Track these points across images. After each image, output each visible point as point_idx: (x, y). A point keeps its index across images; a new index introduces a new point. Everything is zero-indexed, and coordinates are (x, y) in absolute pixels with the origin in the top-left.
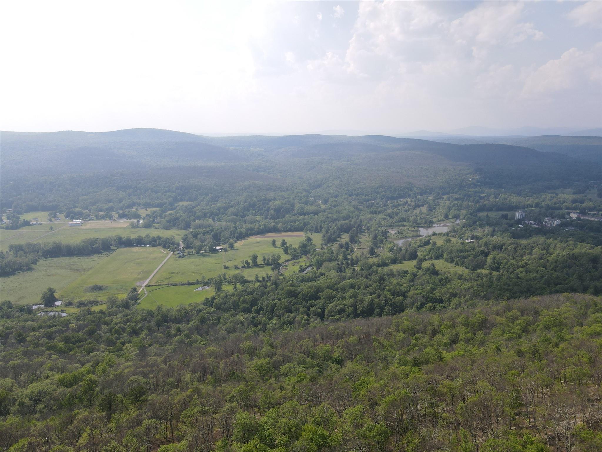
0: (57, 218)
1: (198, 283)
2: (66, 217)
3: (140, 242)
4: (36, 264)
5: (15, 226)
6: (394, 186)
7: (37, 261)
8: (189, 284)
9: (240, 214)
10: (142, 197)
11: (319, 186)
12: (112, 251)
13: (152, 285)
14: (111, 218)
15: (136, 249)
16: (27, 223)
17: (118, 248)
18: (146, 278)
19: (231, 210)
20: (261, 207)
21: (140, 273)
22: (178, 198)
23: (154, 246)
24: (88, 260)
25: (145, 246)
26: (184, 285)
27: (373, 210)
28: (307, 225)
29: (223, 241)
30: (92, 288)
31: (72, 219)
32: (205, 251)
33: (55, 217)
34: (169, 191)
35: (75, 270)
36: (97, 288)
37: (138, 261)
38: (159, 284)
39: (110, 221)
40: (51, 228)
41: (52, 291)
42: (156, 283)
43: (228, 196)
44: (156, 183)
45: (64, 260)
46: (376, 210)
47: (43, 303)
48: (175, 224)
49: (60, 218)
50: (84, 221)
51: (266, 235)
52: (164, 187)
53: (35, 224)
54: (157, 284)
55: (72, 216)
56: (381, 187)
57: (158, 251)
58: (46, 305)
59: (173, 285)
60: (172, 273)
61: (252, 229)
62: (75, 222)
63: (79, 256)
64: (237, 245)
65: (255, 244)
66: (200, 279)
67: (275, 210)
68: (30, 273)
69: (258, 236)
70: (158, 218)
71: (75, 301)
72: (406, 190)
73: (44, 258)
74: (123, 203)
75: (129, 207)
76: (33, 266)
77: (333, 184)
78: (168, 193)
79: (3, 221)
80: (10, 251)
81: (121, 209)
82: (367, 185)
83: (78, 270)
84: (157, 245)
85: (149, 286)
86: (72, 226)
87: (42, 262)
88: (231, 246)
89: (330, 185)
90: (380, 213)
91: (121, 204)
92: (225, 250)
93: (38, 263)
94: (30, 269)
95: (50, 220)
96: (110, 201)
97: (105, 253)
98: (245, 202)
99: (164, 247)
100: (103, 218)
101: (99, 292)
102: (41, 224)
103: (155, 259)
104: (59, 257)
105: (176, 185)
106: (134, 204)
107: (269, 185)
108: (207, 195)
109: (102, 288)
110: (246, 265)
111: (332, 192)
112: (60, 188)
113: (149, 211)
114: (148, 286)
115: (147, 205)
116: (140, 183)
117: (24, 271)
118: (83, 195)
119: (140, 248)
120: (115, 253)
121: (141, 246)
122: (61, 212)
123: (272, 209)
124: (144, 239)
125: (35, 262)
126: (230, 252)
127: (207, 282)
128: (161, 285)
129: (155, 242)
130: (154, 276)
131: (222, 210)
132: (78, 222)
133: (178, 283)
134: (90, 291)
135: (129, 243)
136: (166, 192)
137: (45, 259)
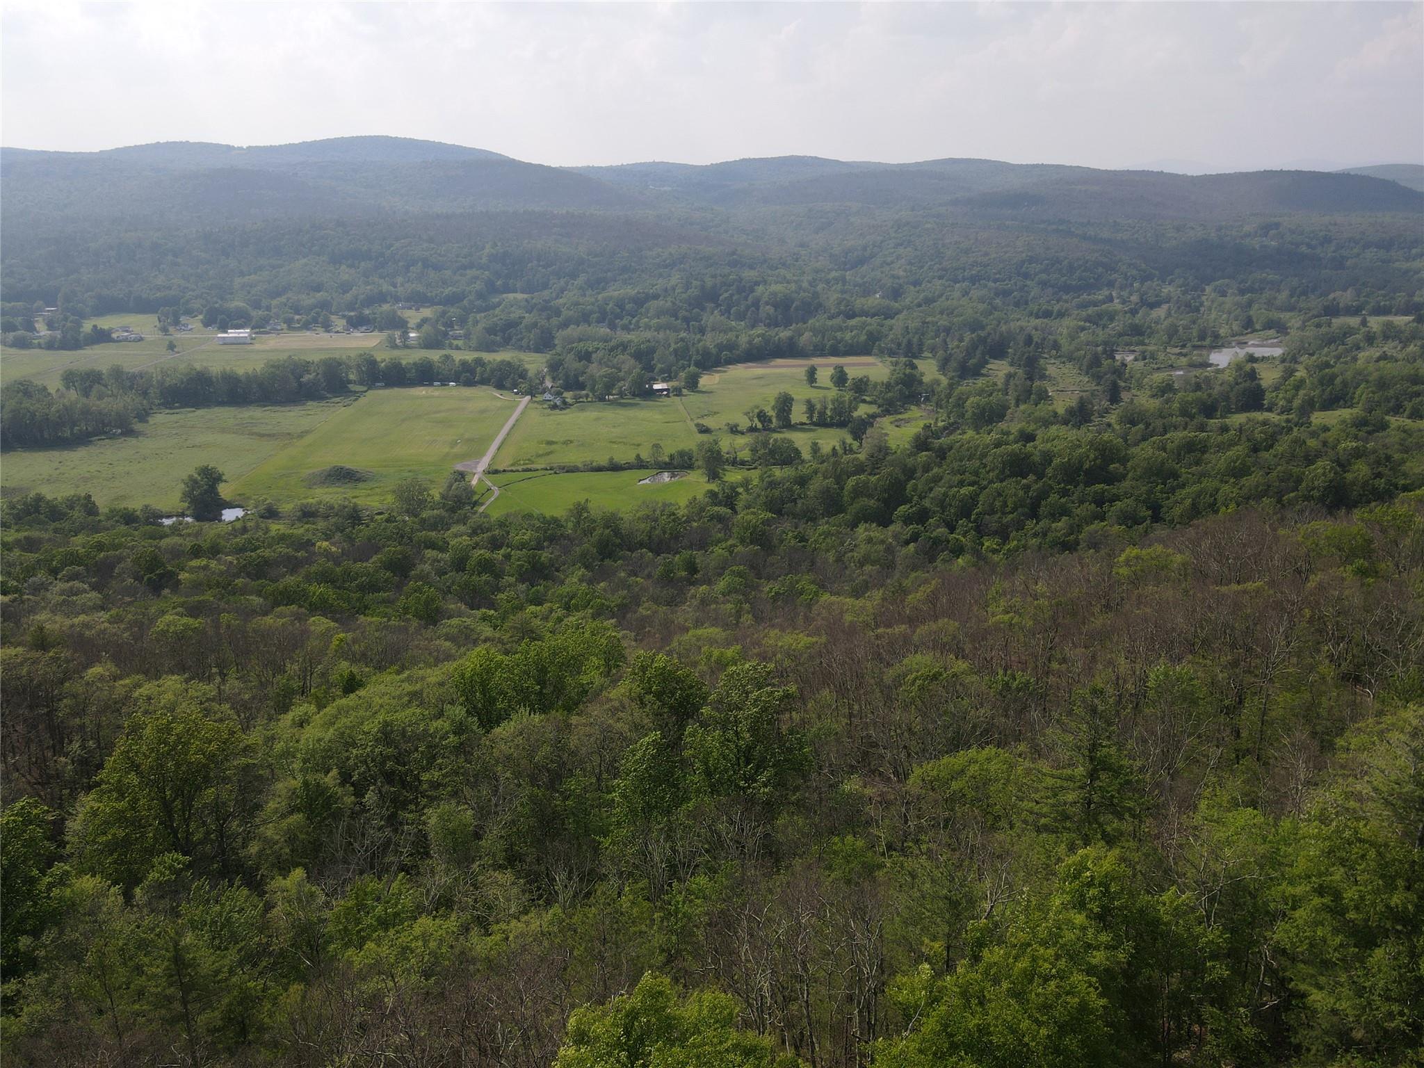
0: (183, 325)
1: (640, 465)
2: (207, 324)
3: (426, 375)
4: (147, 422)
5: (71, 342)
6: (1066, 258)
7: (148, 414)
8: (615, 468)
9: (682, 313)
10: (399, 280)
11: (861, 262)
12: (357, 395)
13: (504, 471)
14: (327, 327)
15: (421, 391)
16: (102, 337)
17: (369, 389)
18: (480, 454)
19: (653, 305)
20: (734, 298)
21: (454, 444)
22: (499, 283)
23: (469, 383)
24: (292, 414)
25: (442, 385)
26: (599, 469)
27: (1039, 310)
28: (879, 339)
29: (662, 371)
30: (329, 475)
31: (224, 328)
32: (621, 394)
33: (176, 322)
34: (471, 266)
35: (262, 435)
36: (343, 476)
37: (438, 415)
38: (525, 467)
39: (327, 335)
40: (171, 347)
41: (211, 478)
42: (512, 465)
43: (630, 278)
44: (432, 245)
45: (226, 415)
46: (1050, 308)
47: (188, 512)
48: (510, 338)
49: (190, 327)
50: (256, 333)
51: (773, 363)
52: (457, 256)
53: (126, 340)
54: (520, 468)
55: (220, 319)
56: (1031, 260)
57: (484, 397)
58: (198, 518)
59: (567, 472)
60: (550, 443)
61: (731, 346)
62: (232, 333)
63: (265, 406)
64: (705, 381)
65: (755, 381)
66: (645, 455)
67: (776, 306)
68: (132, 441)
69: (750, 364)
70: (456, 327)
71: (286, 507)
72: (1100, 270)
73: (167, 408)
74: (354, 291)
75: (371, 301)
76: (138, 426)
77: (899, 257)
78: (468, 271)
79: (38, 332)
80: (68, 388)
81: (351, 307)
82: (994, 256)
83: (269, 435)
84: (476, 382)
85: (496, 472)
86: (226, 342)
87: (161, 418)
88: (692, 384)
89: (889, 260)
90: (1061, 315)
91: (348, 296)
92: (678, 392)
93: (149, 419)
94: (129, 432)
95: (165, 330)
96: (318, 288)
97: (338, 399)
98: (687, 286)
99: (500, 386)
100: (306, 326)
101: (349, 485)
102: (141, 339)
103: (483, 411)
104: (208, 406)
105: (486, 251)
106: (381, 298)
107: (734, 253)
108: (574, 276)
109: (358, 475)
110: (759, 426)
111: (901, 273)
112: (180, 260)
113: (427, 312)
114: (492, 472)
115: (418, 300)
116: (391, 245)
117: (113, 437)
118: (242, 274)
119: (430, 389)
120: (362, 400)
121: (431, 385)
122: (190, 313)
123: (767, 303)
124: (439, 367)
125: (143, 416)
126: (692, 398)
127: (666, 463)
128: (530, 470)
129: (468, 376)
130: (498, 449)
131: (628, 307)
132: (244, 333)
133: (580, 465)
134: (324, 483)
135: (396, 377)
136: (464, 267)
137: (167, 411)
